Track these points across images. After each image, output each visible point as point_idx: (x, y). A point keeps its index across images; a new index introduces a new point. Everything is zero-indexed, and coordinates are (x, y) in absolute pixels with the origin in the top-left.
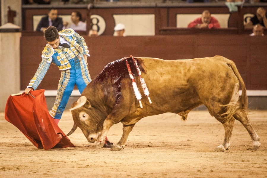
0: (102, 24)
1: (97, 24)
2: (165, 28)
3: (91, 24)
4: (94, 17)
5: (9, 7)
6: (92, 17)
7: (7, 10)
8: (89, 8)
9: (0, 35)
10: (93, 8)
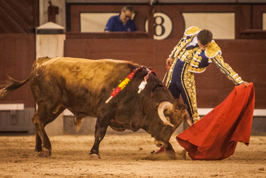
0: (168, 25)
2: (248, 30)
3: (154, 25)
4: (158, 16)
5: (50, 2)
6: (155, 15)
7: (47, 5)
8: (151, 3)
9: (38, 37)
10: (157, 3)
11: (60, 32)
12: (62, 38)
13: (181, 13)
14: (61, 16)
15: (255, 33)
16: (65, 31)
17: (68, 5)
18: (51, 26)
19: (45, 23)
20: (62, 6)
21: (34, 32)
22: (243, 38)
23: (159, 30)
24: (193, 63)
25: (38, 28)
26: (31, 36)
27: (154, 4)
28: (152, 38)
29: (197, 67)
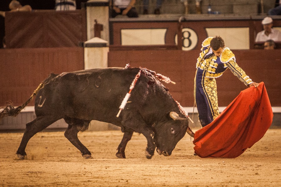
0: (194, 38)
1: (188, 38)
3: (183, 38)
4: (186, 31)
5: (96, 21)
6: (183, 30)
7: (94, 23)
8: (180, 21)
9: (86, 50)
10: (184, 21)
11: (104, 45)
12: (106, 50)
13: (205, 28)
14: (105, 33)
16: (108, 44)
17: (111, 23)
18: (97, 40)
19: (91, 38)
20: (105, 24)
21: (83, 46)
23: (186, 43)
24: (210, 69)
25: (86, 42)
26: (80, 49)
27: (182, 21)
28: (181, 49)
29: (214, 73)
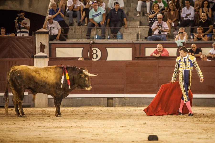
0: (99, 54)
1: (96, 53)
2: (138, 56)
3: (93, 53)
4: (94, 49)
5: (41, 43)
6: (93, 49)
8: (91, 43)
9: (35, 59)
10: (94, 43)
11: (46, 57)
12: (47, 60)
13: (106, 48)
14: (46, 50)
15: (142, 57)
16: (48, 57)
17: (50, 44)
18: (41, 54)
19: (39, 53)
20: (47, 45)
21: (33, 57)
22: (136, 60)
23: (95, 56)
25: (35, 55)
26: (32, 59)
27: (92, 43)
28: (92, 60)
